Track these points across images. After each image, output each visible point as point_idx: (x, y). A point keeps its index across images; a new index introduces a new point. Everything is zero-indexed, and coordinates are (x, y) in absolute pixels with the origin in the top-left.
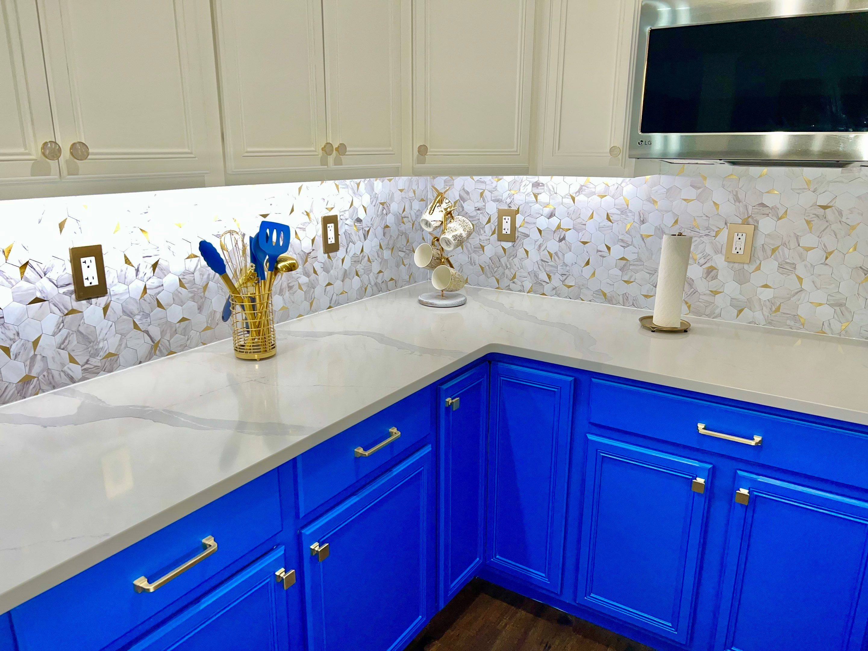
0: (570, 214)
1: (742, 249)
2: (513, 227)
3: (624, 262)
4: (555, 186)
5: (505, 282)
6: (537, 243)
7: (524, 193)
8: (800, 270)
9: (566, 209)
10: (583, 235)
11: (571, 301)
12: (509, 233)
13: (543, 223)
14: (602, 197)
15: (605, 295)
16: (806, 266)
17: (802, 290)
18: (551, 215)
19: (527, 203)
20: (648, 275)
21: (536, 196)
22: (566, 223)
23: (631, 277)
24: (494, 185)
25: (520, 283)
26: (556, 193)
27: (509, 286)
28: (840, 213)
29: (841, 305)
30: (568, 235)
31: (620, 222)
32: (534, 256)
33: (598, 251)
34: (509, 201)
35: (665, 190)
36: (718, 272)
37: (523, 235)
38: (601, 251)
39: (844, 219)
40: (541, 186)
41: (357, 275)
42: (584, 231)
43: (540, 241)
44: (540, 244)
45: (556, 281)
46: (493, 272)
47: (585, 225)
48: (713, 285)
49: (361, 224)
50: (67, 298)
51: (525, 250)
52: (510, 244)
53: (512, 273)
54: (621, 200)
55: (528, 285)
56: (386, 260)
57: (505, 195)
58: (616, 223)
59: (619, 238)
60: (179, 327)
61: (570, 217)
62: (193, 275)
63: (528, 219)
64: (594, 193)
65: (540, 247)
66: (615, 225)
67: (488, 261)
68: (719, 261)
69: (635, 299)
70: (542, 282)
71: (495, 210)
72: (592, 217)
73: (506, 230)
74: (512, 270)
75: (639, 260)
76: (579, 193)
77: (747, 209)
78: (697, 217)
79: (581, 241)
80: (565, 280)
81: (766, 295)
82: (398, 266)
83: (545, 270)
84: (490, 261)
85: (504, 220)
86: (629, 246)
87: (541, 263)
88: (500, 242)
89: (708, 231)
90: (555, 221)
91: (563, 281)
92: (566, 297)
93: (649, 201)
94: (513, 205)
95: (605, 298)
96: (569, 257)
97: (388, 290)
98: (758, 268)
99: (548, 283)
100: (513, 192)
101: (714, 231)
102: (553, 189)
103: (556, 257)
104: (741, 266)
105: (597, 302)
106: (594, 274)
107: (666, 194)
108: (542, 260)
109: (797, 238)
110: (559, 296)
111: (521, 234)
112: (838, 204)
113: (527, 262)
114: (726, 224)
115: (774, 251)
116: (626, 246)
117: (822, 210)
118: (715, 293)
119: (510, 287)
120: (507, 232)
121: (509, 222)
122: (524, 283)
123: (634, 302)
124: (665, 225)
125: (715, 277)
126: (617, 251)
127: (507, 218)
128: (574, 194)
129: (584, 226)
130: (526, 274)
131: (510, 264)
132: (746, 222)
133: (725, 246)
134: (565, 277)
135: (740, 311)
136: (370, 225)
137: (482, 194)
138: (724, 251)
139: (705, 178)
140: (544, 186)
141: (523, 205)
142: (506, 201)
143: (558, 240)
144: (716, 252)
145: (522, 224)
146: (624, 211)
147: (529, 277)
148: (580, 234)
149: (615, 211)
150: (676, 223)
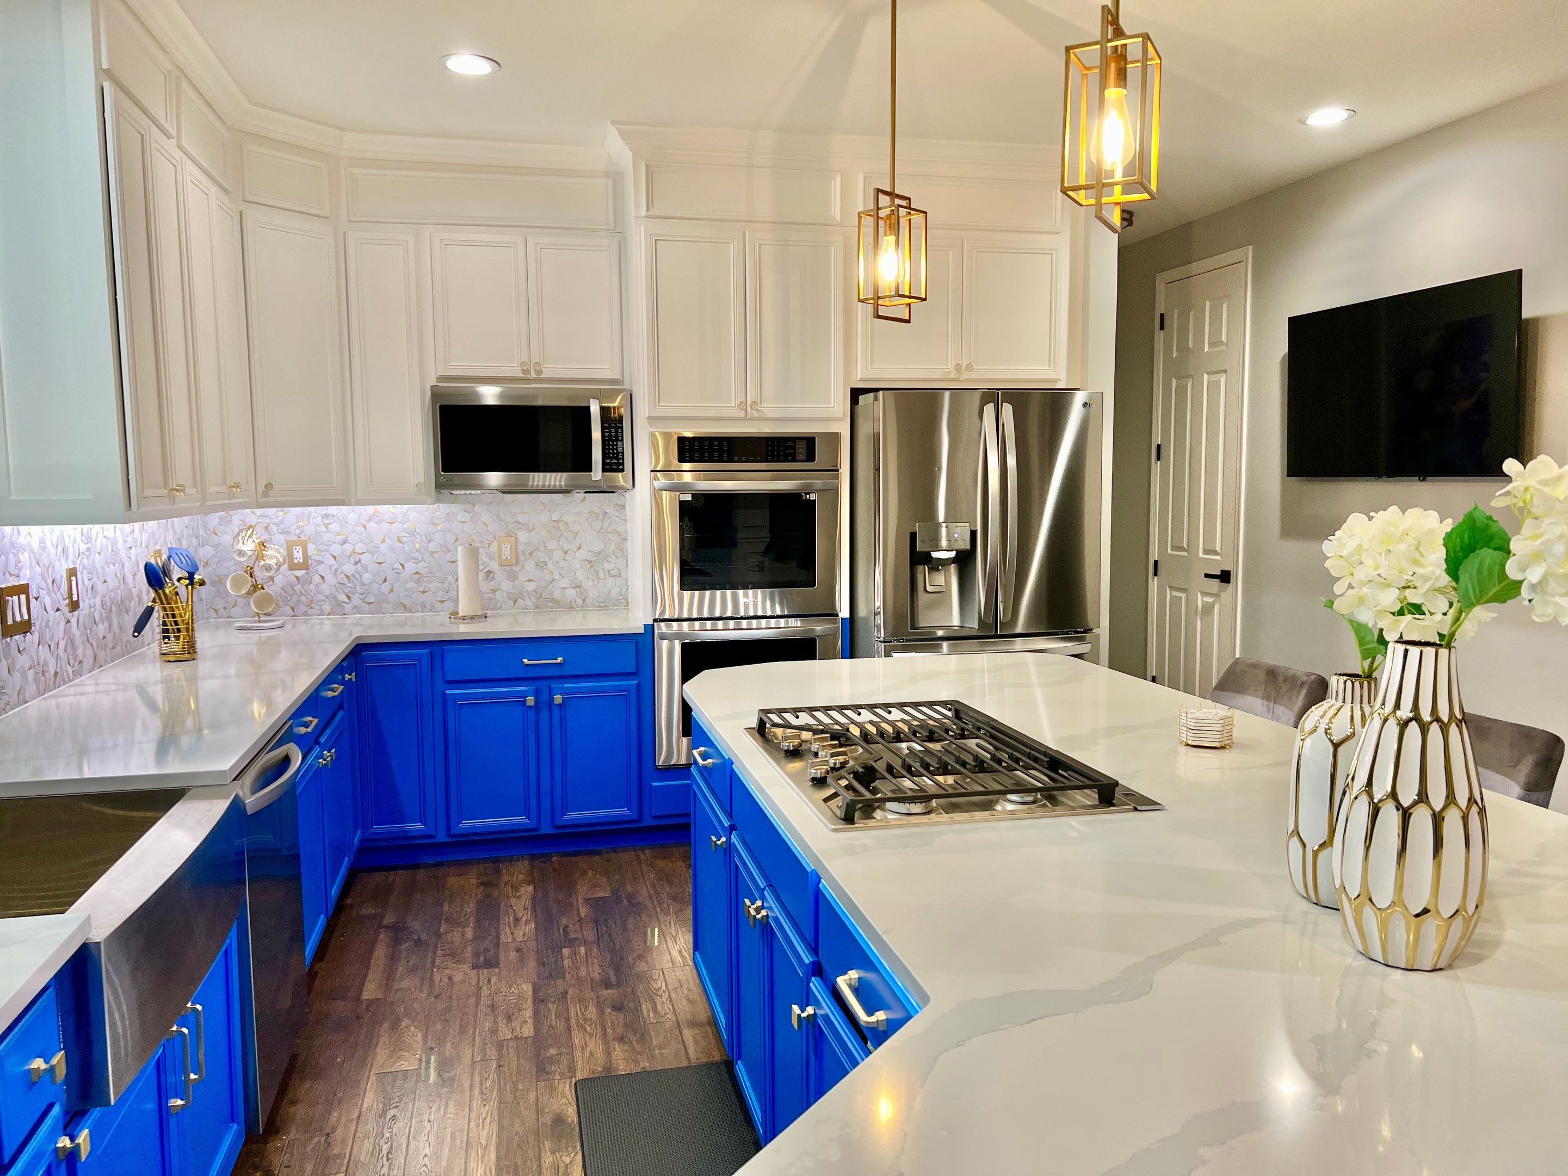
0: (363, 540)
1: (509, 554)
2: (306, 556)
3: (418, 576)
4: (345, 516)
5: (302, 608)
6: (332, 568)
7: (314, 524)
8: (550, 566)
9: (359, 535)
10: (378, 557)
12: (301, 561)
13: (336, 549)
14: (390, 524)
15: (404, 606)
16: (553, 562)
17: (553, 580)
18: (345, 542)
19: (317, 533)
20: (440, 584)
21: (326, 525)
22: (360, 548)
23: (425, 587)
24: (280, 518)
25: (318, 608)
26: (346, 521)
27: (306, 611)
28: (567, 524)
29: (579, 587)
30: (365, 558)
31: (410, 543)
32: (331, 580)
33: (393, 569)
34: (298, 532)
35: (443, 515)
36: (494, 574)
37: (317, 562)
38: (396, 569)
39: (571, 529)
40: (331, 517)
42: (378, 553)
43: (336, 566)
44: (336, 569)
45: (356, 600)
46: (287, 601)
47: (378, 548)
48: (492, 584)
50: (67, 609)
51: (321, 576)
52: (303, 572)
53: (308, 599)
54: (407, 525)
55: (327, 607)
57: (293, 528)
59: (411, 556)
60: (103, 643)
61: (363, 542)
63: (321, 547)
64: (384, 521)
65: (336, 571)
66: (406, 545)
67: (280, 591)
68: (494, 566)
69: (432, 606)
70: (342, 603)
71: (283, 541)
72: (383, 541)
73: (298, 559)
74: (308, 596)
75: (432, 573)
76: (369, 519)
77: (508, 526)
78: (473, 534)
79: (376, 562)
80: (365, 598)
81: (531, 587)
83: (344, 592)
84: (282, 591)
85: (294, 550)
86: (420, 562)
87: (340, 586)
88: (293, 571)
89: (483, 544)
90: (348, 547)
91: (363, 600)
92: (367, 614)
93: (432, 524)
94: (304, 536)
95: (405, 608)
96: (367, 577)
98: (522, 568)
99: (348, 603)
100: (301, 524)
101: (486, 543)
103: (354, 579)
104: (510, 567)
105: (398, 614)
106: (392, 590)
107: (446, 518)
108: (340, 583)
109: (544, 543)
111: (315, 561)
112: (565, 518)
113: (324, 587)
114: (494, 538)
115: (531, 554)
116: (418, 562)
117: (556, 523)
118: (494, 591)
119: (308, 613)
120: (298, 561)
121: (301, 551)
122: (323, 607)
123: (432, 608)
125: (493, 579)
126: (410, 567)
127: (297, 548)
128: (365, 521)
130: (323, 598)
131: (305, 591)
132: (508, 535)
133: (496, 554)
134: (365, 595)
135: (515, 602)
137: (266, 528)
138: (496, 558)
139: (474, 505)
141: (314, 535)
142: (295, 532)
143: (353, 562)
144: (491, 559)
145: (314, 553)
146: (412, 534)
147: (327, 600)
148: (375, 556)
149: (404, 534)
150: (456, 540)
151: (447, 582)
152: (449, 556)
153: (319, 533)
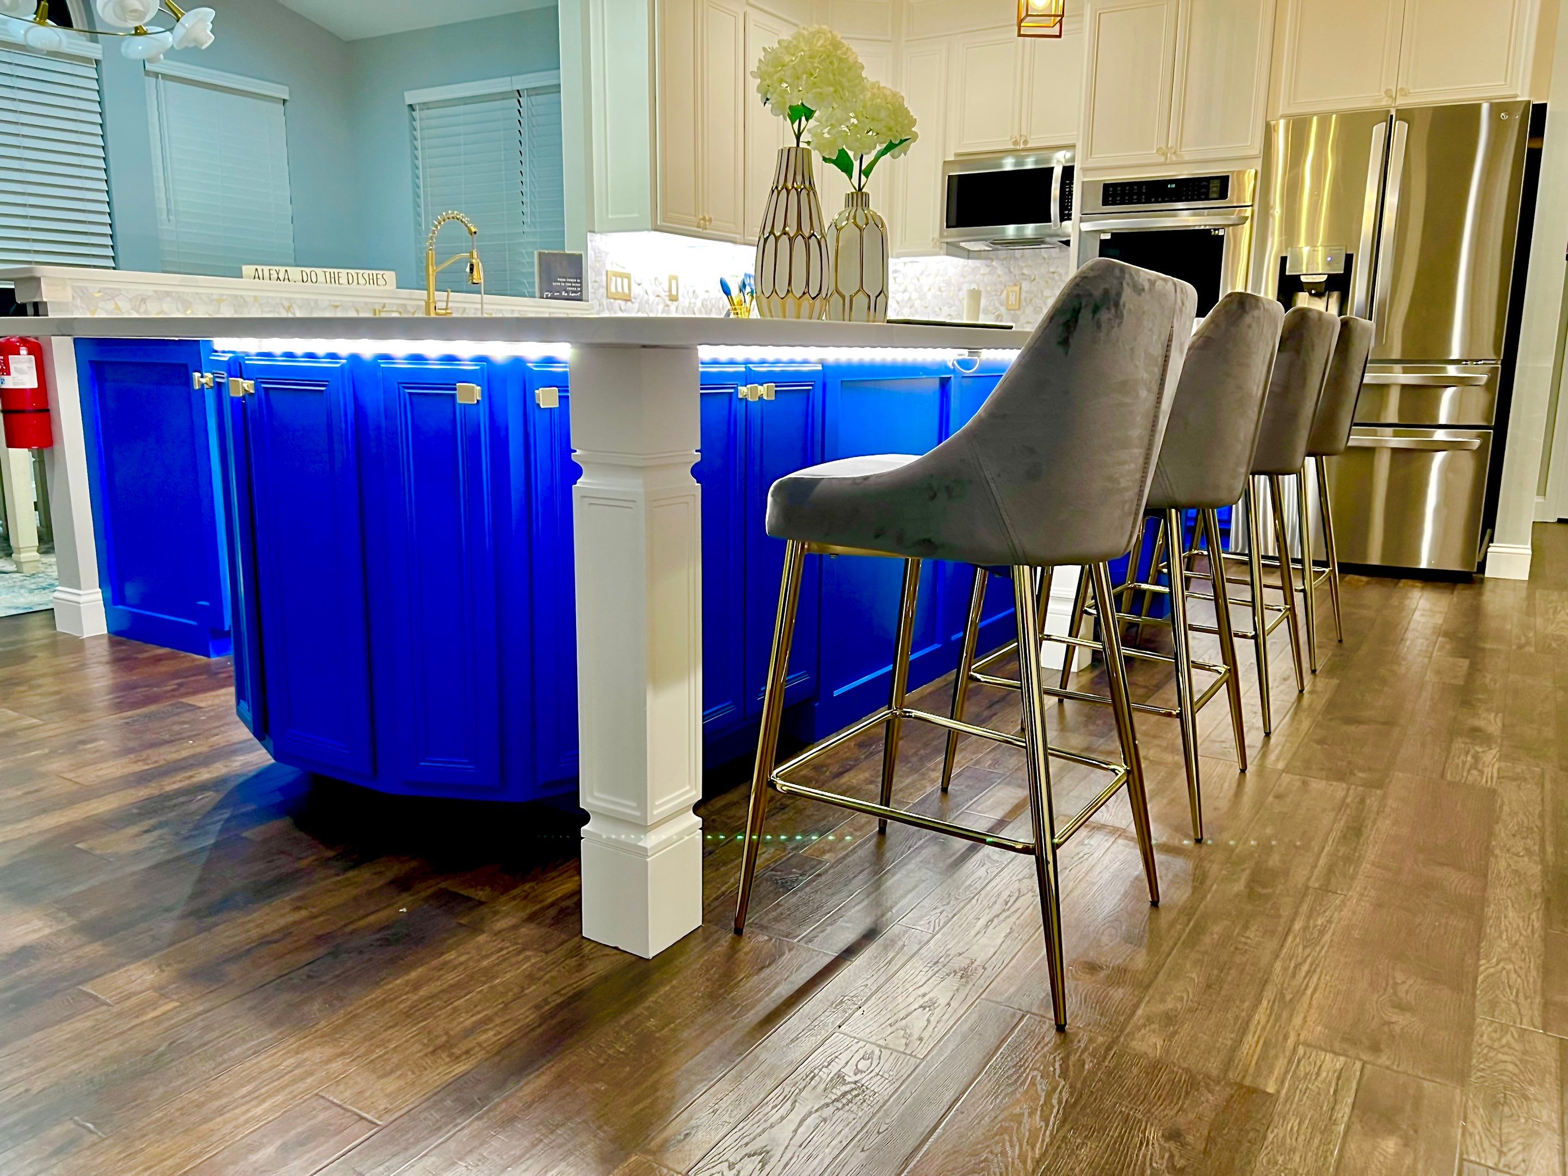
1: (1014, 301)
18: (905, 291)
35: (971, 269)
77: (1015, 277)
98: (1024, 312)
104: (1015, 311)
109: (1042, 292)
115: (1031, 300)
117: (1052, 274)
132: (1015, 285)
133: (1005, 301)
144: (1002, 304)
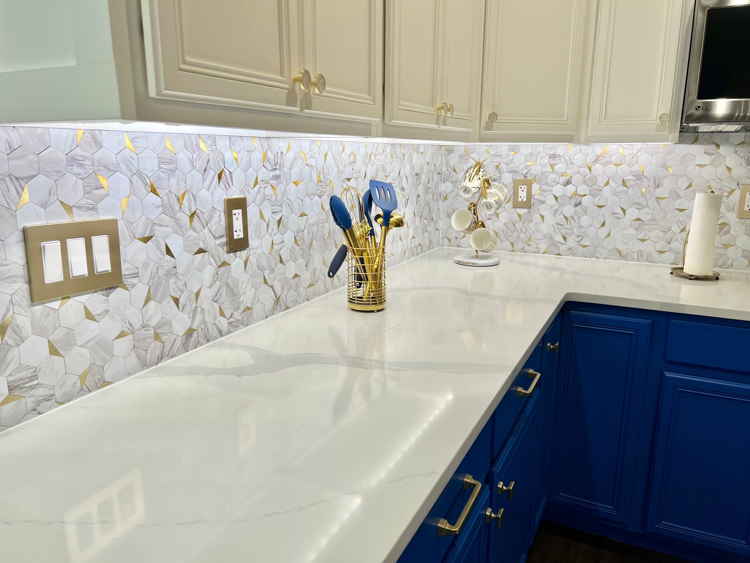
0: (586, 182)
2: (529, 195)
3: (639, 222)
4: (571, 157)
5: (519, 245)
6: (553, 208)
7: (541, 164)
9: (583, 177)
10: (599, 200)
11: (586, 260)
12: (525, 200)
13: (558, 190)
14: (617, 165)
15: (620, 252)
19: (543, 173)
20: (662, 233)
21: (552, 166)
22: (583, 189)
23: (645, 235)
24: (510, 158)
25: (535, 246)
26: (573, 163)
30: (584, 200)
31: (635, 187)
32: (550, 220)
33: (613, 213)
34: (525, 172)
35: (680, 157)
36: (730, 227)
37: (540, 202)
38: (616, 214)
40: (558, 157)
41: (401, 239)
42: (599, 197)
43: (556, 206)
44: (556, 209)
45: (571, 242)
46: (508, 237)
47: (601, 190)
48: (725, 239)
49: (404, 193)
50: (221, 249)
51: (541, 215)
52: (525, 210)
53: (527, 237)
54: (636, 168)
55: (543, 247)
56: (417, 227)
57: (521, 167)
58: (631, 188)
59: (635, 201)
60: (293, 283)
61: (586, 184)
62: (302, 233)
63: (545, 187)
64: (610, 162)
65: (556, 212)
67: (503, 226)
68: (732, 218)
69: (649, 255)
70: (557, 243)
71: (510, 180)
72: (607, 184)
73: (522, 198)
74: (527, 234)
75: (654, 220)
76: (596, 162)
78: (711, 180)
79: (597, 205)
80: (581, 240)
82: (423, 233)
83: (561, 233)
84: (505, 227)
85: (519, 189)
86: (644, 208)
87: (557, 226)
88: (515, 209)
89: (721, 192)
90: (571, 189)
91: (578, 242)
92: (581, 256)
93: (664, 167)
94: (530, 175)
95: (620, 255)
96: (585, 220)
97: (417, 255)
99: (564, 244)
100: (528, 163)
101: (726, 191)
102: (570, 160)
103: (572, 221)
105: (612, 260)
106: (609, 235)
107: (681, 161)
108: (558, 224)
110: (574, 255)
111: (537, 200)
113: (542, 226)
114: (738, 185)
116: (641, 208)
118: (726, 246)
119: (525, 249)
120: (522, 200)
121: (525, 190)
122: (538, 245)
123: (649, 258)
124: (680, 188)
125: (728, 232)
126: (632, 213)
127: (523, 187)
128: (591, 164)
129: (600, 192)
130: (541, 237)
131: (526, 229)
133: (737, 205)
134: (580, 238)
136: (409, 194)
137: (497, 167)
138: (736, 208)
139: (718, 146)
140: (561, 157)
141: (539, 175)
142: (523, 172)
143: (574, 204)
144: (729, 210)
145: (539, 192)
146: (639, 177)
147: (545, 240)
148: (596, 199)
149: (630, 177)
150: (690, 186)
151: (671, 232)
152: (678, 204)
153: (544, 173)
